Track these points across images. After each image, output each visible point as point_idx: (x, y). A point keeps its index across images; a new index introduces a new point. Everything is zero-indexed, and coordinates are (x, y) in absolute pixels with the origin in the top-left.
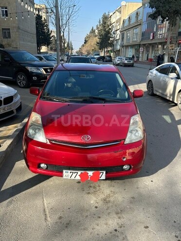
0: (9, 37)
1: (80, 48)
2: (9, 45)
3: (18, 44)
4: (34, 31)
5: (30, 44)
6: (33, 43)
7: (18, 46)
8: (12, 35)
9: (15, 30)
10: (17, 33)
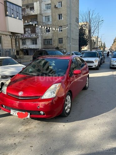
0: (62, 43)
1: (111, 47)
2: (62, 47)
3: (67, 46)
4: (78, 38)
5: (74, 46)
6: (76, 45)
7: (66, 48)
8: (64, 41)
9: (66, 39)
10: (67, 40)
